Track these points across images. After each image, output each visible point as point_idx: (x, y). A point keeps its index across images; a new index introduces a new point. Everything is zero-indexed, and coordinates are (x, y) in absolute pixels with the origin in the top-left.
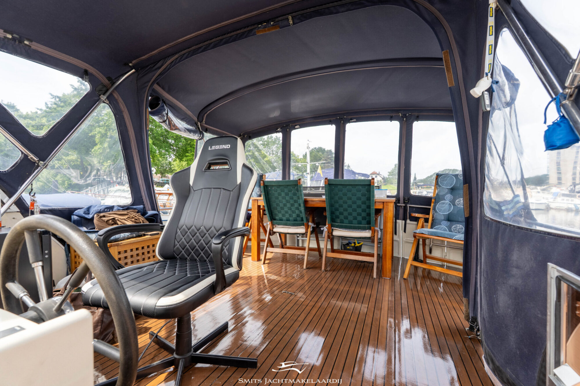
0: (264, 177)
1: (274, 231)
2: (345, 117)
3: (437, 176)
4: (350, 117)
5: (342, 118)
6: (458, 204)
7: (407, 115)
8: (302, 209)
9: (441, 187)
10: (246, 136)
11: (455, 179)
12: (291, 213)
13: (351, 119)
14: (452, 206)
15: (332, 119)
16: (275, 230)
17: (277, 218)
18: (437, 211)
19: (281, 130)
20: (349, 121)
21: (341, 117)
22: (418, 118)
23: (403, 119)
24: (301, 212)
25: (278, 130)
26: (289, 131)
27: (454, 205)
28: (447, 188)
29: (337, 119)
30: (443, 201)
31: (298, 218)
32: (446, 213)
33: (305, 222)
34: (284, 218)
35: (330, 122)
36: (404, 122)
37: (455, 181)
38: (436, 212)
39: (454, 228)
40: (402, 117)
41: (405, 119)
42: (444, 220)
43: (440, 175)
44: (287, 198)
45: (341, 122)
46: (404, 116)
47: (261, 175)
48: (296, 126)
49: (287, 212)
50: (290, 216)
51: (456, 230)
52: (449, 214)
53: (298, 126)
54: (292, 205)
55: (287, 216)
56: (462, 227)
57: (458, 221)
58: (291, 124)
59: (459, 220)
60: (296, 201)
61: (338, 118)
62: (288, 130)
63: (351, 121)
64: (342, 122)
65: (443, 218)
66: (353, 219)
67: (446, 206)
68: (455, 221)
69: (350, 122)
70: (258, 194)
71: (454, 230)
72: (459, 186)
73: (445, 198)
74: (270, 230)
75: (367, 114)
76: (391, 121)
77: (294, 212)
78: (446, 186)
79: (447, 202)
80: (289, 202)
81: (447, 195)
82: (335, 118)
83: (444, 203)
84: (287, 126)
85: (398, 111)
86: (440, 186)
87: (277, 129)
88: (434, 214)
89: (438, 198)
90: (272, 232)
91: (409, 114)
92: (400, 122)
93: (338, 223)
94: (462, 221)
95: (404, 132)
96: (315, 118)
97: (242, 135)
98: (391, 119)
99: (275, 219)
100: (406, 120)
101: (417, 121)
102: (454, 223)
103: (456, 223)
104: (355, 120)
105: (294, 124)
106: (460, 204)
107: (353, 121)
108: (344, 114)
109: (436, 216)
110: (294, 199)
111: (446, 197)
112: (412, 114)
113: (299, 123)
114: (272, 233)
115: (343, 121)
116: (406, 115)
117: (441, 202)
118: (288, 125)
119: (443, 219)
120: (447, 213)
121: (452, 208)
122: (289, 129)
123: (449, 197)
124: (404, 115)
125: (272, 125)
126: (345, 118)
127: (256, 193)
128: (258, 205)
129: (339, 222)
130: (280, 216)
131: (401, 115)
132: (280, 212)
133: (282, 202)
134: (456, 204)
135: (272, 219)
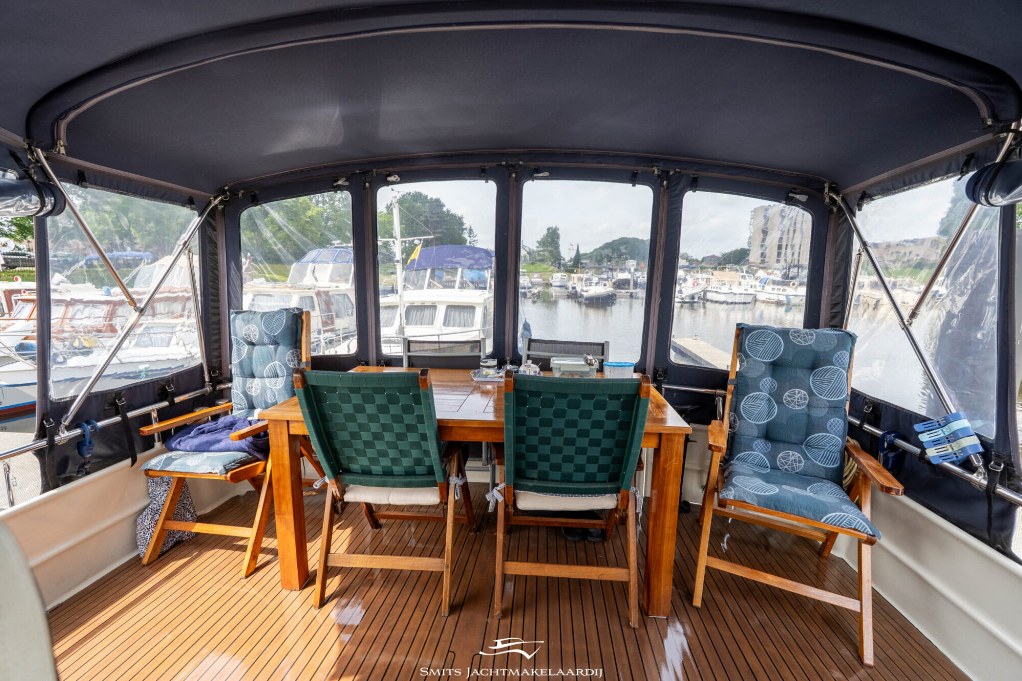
0: (304, 317)
1: (345, 500)
2: (521, 163)
3: (737, 329)
4: (533, 165)
5: (513, 166)
6: (789, 401)
7: (671, 173)
8: (432, 446)
9: (751, 359)
10: (240, 195)
11: (783, 343)
12: (398, 456)
13: (537, 171)
14: (776, 406)
15: (487, 165)
16: (348, 497)
17: (355, 467)
18: (744, 415)
19: (347, 184)
20: (533, 173)
21: (510, 163)
22: (695, 184)
23: (662, 182)
24: (427, 453)
25: (340, 182)
26: (370, 187)
27: (780, 402)
28: (764, 363)
29: (501, 165)
30: (755, 393)
31: (415, 467)
32: (762, 422)
33: (439, 477)
34: (376, 469)
35: (482, 174)
36: (662, 189)
37: (783, 347)
38: (741, 417)
39: (783, 458)
40: (659, 176)
41: (665, 182)
42: (757, 437)
43: (746, 329)
44: (384, 419)
45: (510, 175)
46: (665, 175)
47: (296, 312)
48: (390, 175)
49: (384, 454)
50: (395, 461)
51: (786, 463)
52: (768, 423)
53: (397, 177)
54: (401, 437)
55: (385, 462)
56: (799, 457)
57: (789, 443)
58: (375, 170)
59: (792, 441)
60: (411, 428)
61: (504, 163)
62: (367, 185)
63: (535, 175)
64: (514, 175)
65: (755, 433)
66: (575, 471)
67: (763, 406)
68: (784, 442)
69: (533, 179)
70: (291, 366)
71: (782, 463)
72: (791, 360)
73: (761, 385)
74: (334, 499)
75: (578, 162)
76: (634, 185)
77: (404, 453)
78: (762, 356)
79: (765, 394)
80: (392, 430)
81: (764, 380)
82: (494, 164)
83: (757, 398)
84: (364, 173)
85: (651, 161)
86: (747, 356)
87: (337, 181)
88: (735, 421)
89: (743, 385)
90: (339, 505)
91: (676, 172)
92: (653, 189)
93: (533, 479)
94: (797, 442)
95: (663, 215)
96: (444, 157)
97: (229, 190)
98: (634, 178)
99: (348, 471)
100: (668, 188)
101: (694, 191)
102: (781, 445)
103: (786, 445)
104: (547, 174)
105: (384, 171)
106: (793, 401)
107: (541, 175)
108: (519, 156)
109: (739, 426)
110: (406, 422)
111: (762, 382)
112: (683, 172)
113: (397, 169)
114: (339, 508)
115: (516, 173)
116: (668, 172)
117: (752, 394)
118: (368, 172)
119: (756, 435)
120: (766, 421)
121: (776, 410)
122: (369, 183)
123: (767, 382)
124: (663, 171)
125: (320, 169)
126: (520, 166)
127: (285, 365)
128: (292, 432)
129: (535, 476)
130: (363, 462)
131: (656, 172)
132: (362, 453)
133: (369, 430)
134: (784, 401)
135: (340, 470)
